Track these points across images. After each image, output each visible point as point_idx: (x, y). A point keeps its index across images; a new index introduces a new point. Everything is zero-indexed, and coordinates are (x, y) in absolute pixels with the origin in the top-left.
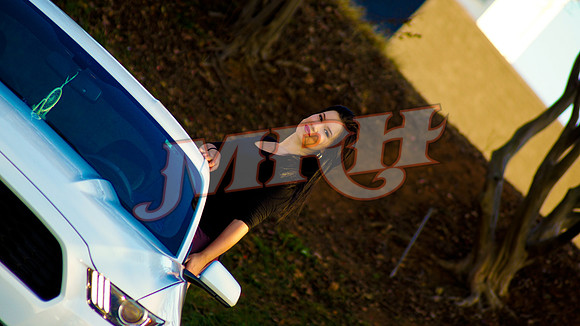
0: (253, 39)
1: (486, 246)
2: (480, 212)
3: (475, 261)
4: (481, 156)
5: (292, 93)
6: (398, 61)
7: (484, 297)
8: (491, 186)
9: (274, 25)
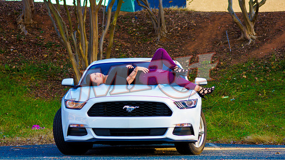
0: (161, 31)
1: (243, 28)
2: (236, 23)
3: (244, 33)
4: (226, 12)
5: (178, 34)
6: (193, 9)
7: (252, 38)
8: (233, 16)
9: (162, 25)
